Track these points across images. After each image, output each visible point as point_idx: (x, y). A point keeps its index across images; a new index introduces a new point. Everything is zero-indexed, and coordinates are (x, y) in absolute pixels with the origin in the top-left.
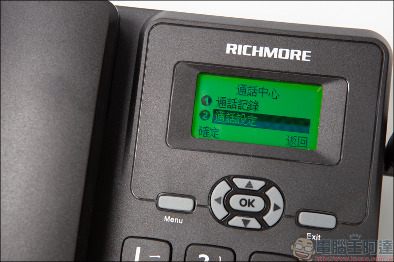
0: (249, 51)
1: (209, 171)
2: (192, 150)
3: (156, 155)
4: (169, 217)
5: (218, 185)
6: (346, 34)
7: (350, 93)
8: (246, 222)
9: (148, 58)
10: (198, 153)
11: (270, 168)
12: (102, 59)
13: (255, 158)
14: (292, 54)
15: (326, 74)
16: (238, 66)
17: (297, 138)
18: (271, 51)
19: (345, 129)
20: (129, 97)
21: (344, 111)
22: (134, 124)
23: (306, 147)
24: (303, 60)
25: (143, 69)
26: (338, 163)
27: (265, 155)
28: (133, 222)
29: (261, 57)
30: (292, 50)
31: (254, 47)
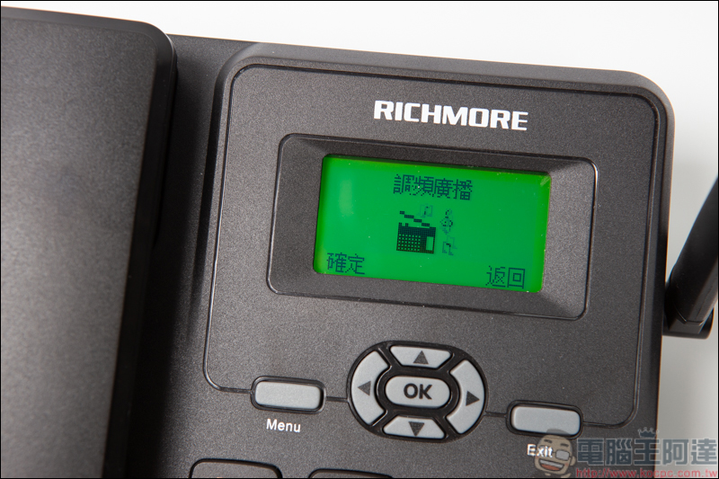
0: (416, 113)
1: (346, 334)
2: (315, 297)
3: (250, 307)
4: (275, 421)
5: (365, 360)
6: (589, 81)
7: (599, 186)
8: (416, 427)
9: (231, 129)
10: (326, 301)
11: (458, 328)
12: (144, 133)
13: (430, 309)
14: (493, 118)
15: (556, 154)
16: (397, 140)
17: (506, 271)
18: (455, 112)
19: (592, 253)
20: (198, 201)
21: (589, 220)
22: (208, 250)
23: (523, 287)
24: (513, 128)
25: (223, 150)
26: (581, 315)
27: (449, 304)
28: (209, 432)
29: (437, 124)
30: (493, 111)
31: (424, 105)
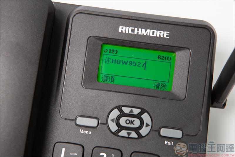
0: (133, 31)
1: (107, 102)
2: (97, 90)
3: (76, 93)
4: (83, 130)
5: (113, 111)
6: (190, 23)
7: (192, 57)
8: (129, 134)
9: (72, 33)
10: (101, 91)
11: (144, 102)
12: (44, 33)
13: (135, 95)
14: (158, 33)
15: (178, 46)
16: (126, 39)
17: (160, 84)
18: (146, 31)
19: (189, 79)
20: (60, 57)
21: (188, 68)
22: (63, 73)
24: (164, 37)
25: (69, 40)
26: (184, 99)
27: (141, 94)
28: (61, 133)
29: (139, 35)
30: (158, 31)
31: (135, 28)
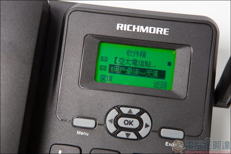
0: (131, 28)
1: (105, 102)
2: (95, 90)
3: (73, 93)
4: (80, 132)
5: (111, 111)
6: (190, 19)
7: (193, 55)
8: (128, 135)
9: (68, 32)
10: (98, 91)
11: (143, 101)
12: (37, 32)
13: (134, 95)
14: (157, 30)
15: (178, 43)
16: (124, 37)
17: (160, 83)
18: (144, 28)
19: (190, 77)
20: (56, 56)
21: (189, 66)
22: (59, 73)
23: (166, 88)
24: (164, 34)
25: (65, 39)
26: (185, 98)
27: (140, 93)
28: (57, 135)
29: (138, 32)
30: (157, 28)
31: (134, 26)
